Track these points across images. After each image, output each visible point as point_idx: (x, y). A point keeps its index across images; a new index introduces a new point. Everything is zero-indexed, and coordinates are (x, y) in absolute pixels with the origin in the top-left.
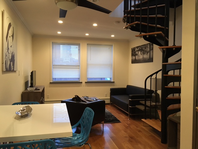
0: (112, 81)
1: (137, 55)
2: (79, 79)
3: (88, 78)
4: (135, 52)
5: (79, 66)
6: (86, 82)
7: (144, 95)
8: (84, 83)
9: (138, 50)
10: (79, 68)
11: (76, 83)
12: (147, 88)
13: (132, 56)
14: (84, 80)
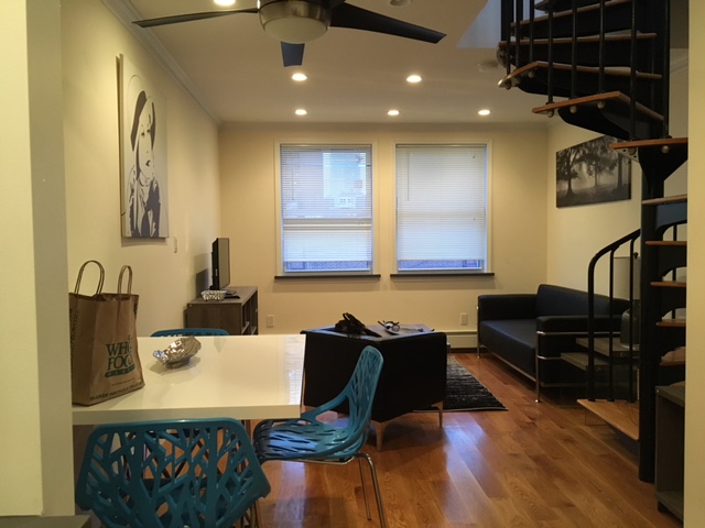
0: (486, 272)
1: (575, 175)
2: (369, 263)
3: (400, 263)
4: (569, 167)
5: (369, 221)
6: (392, 276)
7: (587, 316)
8: (385, 277)
9: (578, 157)
10: (368, 228)
11: (362, 278)
12: (595, 292)
13: (558, 179)
14: (385, 269)
